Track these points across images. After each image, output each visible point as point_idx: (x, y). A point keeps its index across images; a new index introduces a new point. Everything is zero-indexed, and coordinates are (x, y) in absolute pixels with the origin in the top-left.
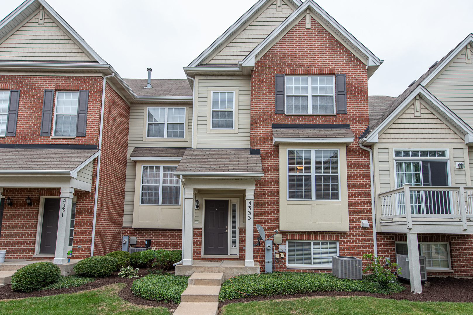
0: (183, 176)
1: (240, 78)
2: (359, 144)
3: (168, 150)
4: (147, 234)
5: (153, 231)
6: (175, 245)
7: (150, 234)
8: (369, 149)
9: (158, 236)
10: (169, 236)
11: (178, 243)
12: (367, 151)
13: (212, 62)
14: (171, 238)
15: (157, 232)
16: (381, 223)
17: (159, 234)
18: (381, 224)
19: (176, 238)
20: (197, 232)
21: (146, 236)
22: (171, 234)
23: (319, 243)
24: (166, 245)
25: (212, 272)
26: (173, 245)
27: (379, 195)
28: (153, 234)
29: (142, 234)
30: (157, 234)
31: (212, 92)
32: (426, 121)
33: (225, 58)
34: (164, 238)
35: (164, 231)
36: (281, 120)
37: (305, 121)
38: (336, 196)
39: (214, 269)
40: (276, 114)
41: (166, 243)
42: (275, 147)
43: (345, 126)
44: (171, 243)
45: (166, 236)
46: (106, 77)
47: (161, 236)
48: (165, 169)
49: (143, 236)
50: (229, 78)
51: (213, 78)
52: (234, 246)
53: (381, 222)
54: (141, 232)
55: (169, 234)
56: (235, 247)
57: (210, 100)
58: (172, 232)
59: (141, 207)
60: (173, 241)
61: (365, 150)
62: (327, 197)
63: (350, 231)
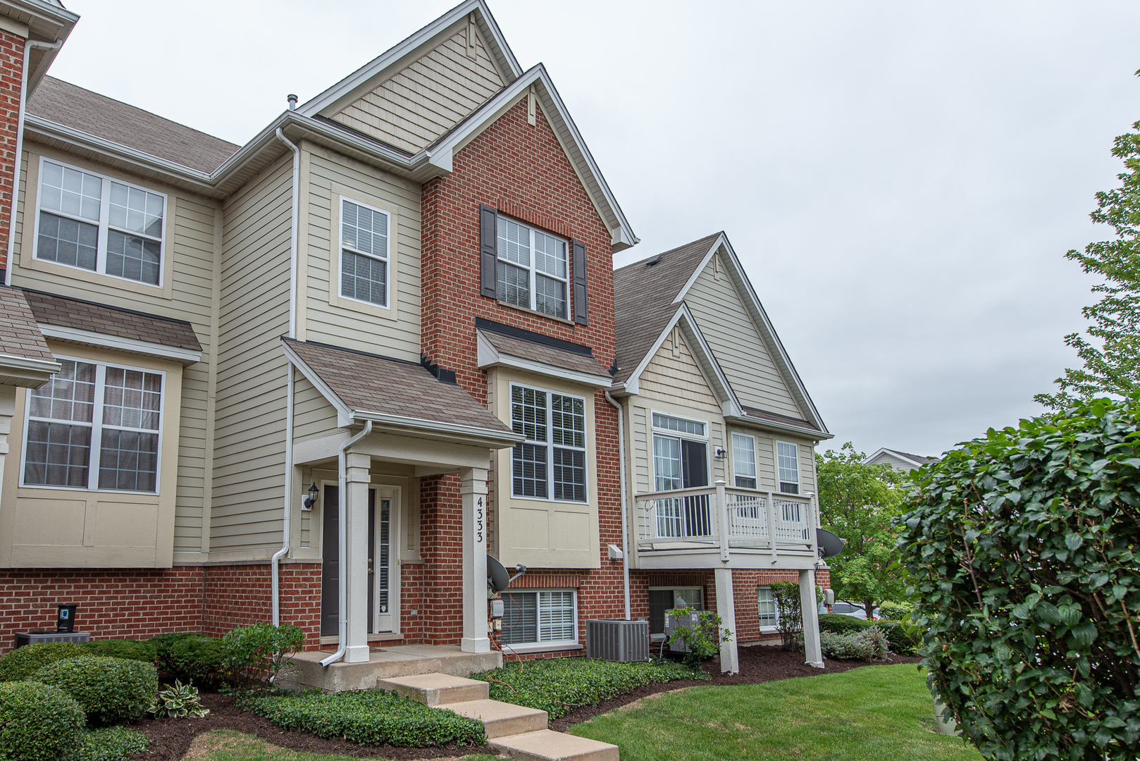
0: (374, 423)
1: (399, 184)
2: (604, 392)
3: (116, 315)
4: (32, 588)
5: (54, 575)
6: (130, 620)
7: (42, 588)
8: (618, 406)
9: (73, 593)
10: (109, 592)
11: (138, 614)
12: (615, 407)
13: (340, 119)
14: (116, 598)
15: (69, 581)
16: (639, 551)
17: (76, 587)
18: (641, 554)
19: (131, 597)
20: (312, 573)
21: (28, 594)
22: (117, 586)
23: (560, 594)
24: (100, 622)
25: (415, 673)
26: (121, 621)
27: (636, 497)
28: (53, 587)
29: (14, 588)
30: (70, 587)
31: (342, 198)
32: (684, 367)
33: (369, 119)
34: (92, 599)
35: (93, 575)
36: (490, 311)
37: (528, 325)
38: (581, 496)
39: (420, 665)
40: (483, 296)
41: (100, 616)
42: (481, 373)
43: (585, 351)
44: (115, 615)
45: (101, 592)
46: (36, 43)
47: (84, 593)
48: (113, 374)
49: (17, 594)
50: (378, 175)
51: (344, 162)
52: (384, 608)
53: (640, 549)
54: (12, 582)
55: (112, 586)
56: (386, 611)
57: (338, 219)
58: (120, 581)
59: (24, 493)
60: (122, 609)
61: (611, 406)
62: (568, 496)
63: (602, 568)
